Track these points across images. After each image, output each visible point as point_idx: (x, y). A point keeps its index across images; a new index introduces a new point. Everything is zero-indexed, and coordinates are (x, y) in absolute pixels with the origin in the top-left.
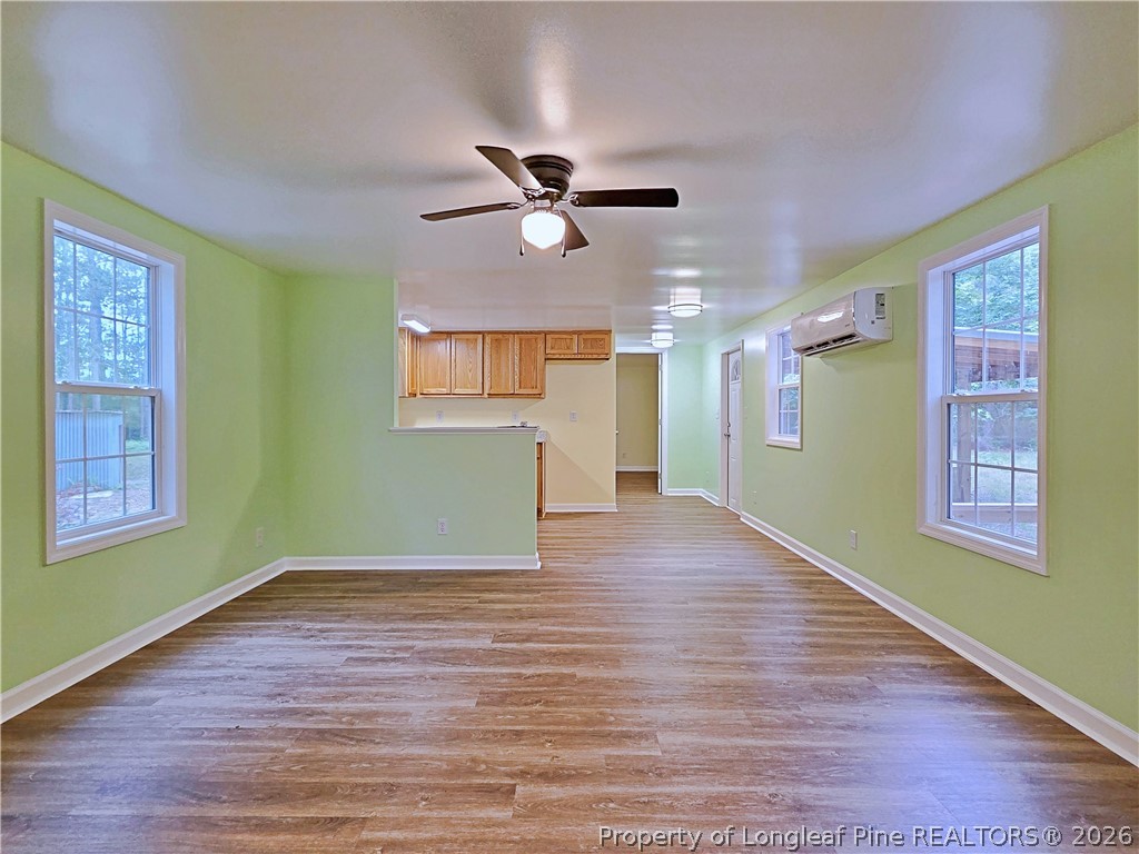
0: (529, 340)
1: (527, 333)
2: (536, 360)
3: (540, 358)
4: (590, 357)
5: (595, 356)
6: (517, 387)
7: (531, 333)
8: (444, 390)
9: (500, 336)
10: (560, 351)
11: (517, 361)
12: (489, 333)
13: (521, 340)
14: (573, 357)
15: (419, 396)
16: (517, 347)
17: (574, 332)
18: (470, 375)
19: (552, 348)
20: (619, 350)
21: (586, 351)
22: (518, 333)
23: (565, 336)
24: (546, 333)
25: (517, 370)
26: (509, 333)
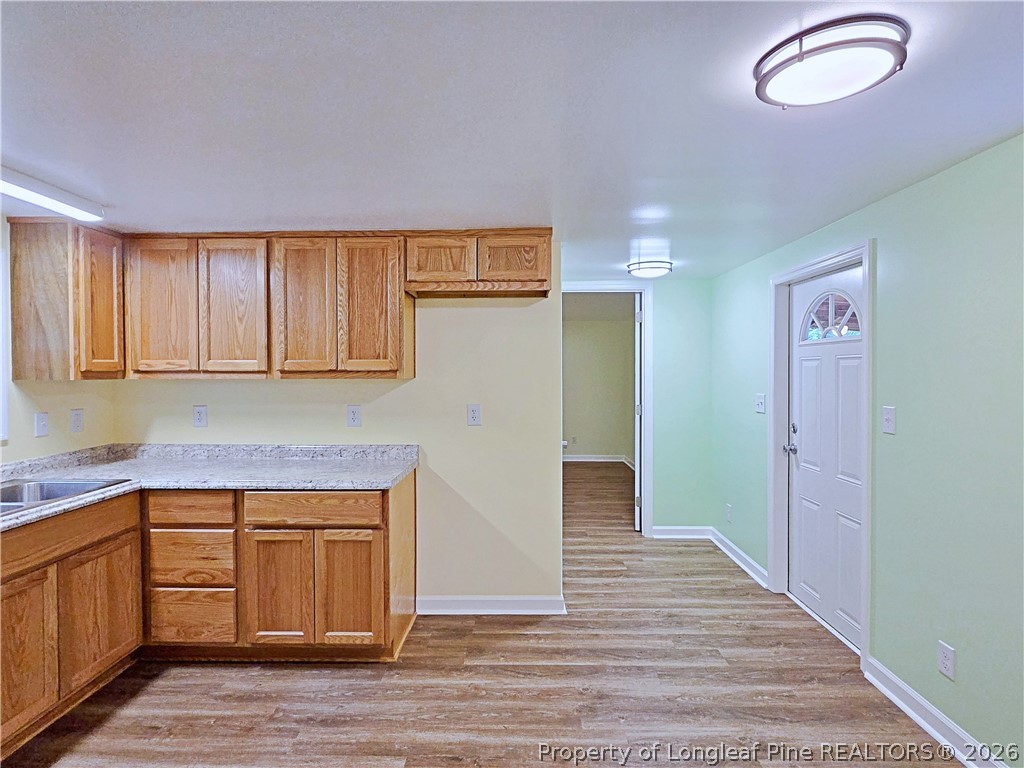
0: (367, 251)
1: (363, 234)
2: (383, 294)
3: (394, 289)
4: (504, 287)
5: (516, 287)
6: (343, 355)
7: (375, 234)
8: (187, 365)
9: (305, 243)
10: (436, 275)
11: (343, 298)
12: (282, 235)
13: (351, 252)
14: (466, 288)
15: (131, 375)
16: (343, 266)
17: (469, 233)
18: (241, 329)
19: (420, 269)
20: (568, 286)
21: (493, 275)
22: (345, 235)
23: (449, 242)
24: (407, 235)
25: (343, 317)
26: (325, 235)
